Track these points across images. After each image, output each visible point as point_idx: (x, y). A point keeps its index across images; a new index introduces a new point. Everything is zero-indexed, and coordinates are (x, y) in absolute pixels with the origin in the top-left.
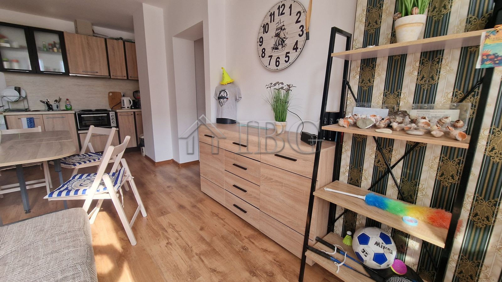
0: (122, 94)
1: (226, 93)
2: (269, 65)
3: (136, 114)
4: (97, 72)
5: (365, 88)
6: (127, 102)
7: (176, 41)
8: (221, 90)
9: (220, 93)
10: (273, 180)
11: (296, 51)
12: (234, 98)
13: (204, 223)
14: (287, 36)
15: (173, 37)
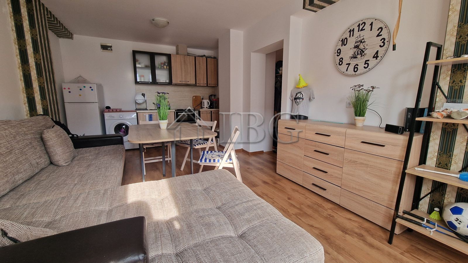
0: (202, 97)
1: (302, 94)
2: (347, 71)
3: (212, 112)
4: (188, 82)
5: (457, 87)
6: (206, 103)
7: (253, 55)
8: (297, 92)
9: (296, 95)
10: (358, 163)
11: (376, 59)
12: (308, 99)
13: (289, 195)
14: (367, 47)
15: (251, 53)
